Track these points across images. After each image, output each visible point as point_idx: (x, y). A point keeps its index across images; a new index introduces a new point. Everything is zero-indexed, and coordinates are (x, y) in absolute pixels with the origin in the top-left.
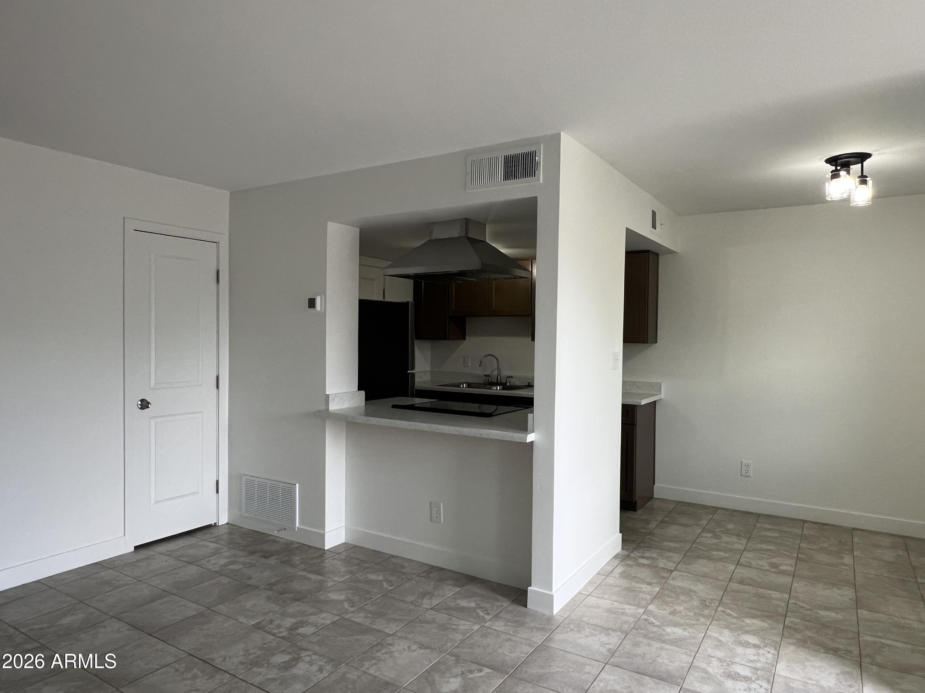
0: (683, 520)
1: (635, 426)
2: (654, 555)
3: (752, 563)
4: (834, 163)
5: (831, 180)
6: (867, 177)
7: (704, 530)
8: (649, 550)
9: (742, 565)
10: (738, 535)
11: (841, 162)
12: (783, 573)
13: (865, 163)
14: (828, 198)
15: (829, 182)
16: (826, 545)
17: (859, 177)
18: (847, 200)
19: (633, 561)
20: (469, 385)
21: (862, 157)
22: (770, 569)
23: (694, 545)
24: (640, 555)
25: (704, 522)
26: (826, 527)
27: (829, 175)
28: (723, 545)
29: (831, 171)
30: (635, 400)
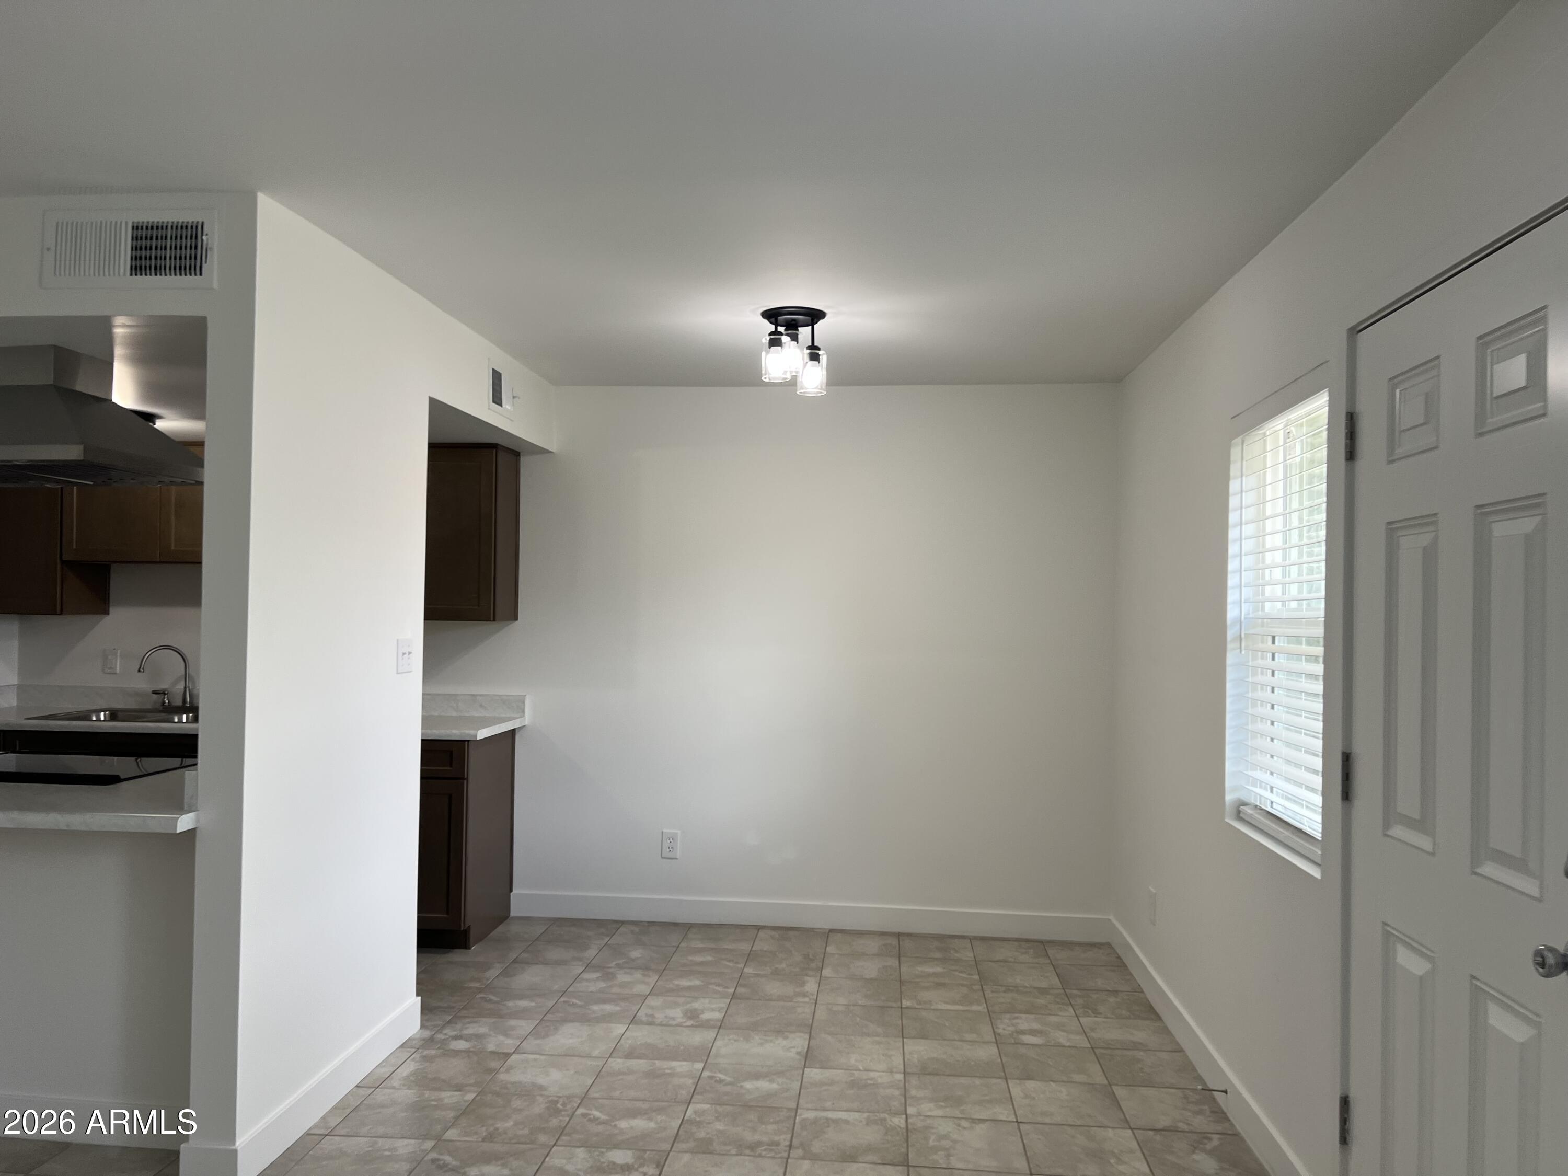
0: (555, 953)
1: (465, 781)
2: (483, 1030)
3: (657, 1015)
4: (773, 320)
5: (770, 348)
6: (819, 349)
7: (589, 967)
8: (475, 1022)
9: (641, 1023)
10: (646, 968)
11: (785, 319)
12: (706, 1025)
13: (815, 326)
14: (765, 378)
15: (767, 353)
16: (784, 965)
17: (809, 348)
18: (792, 383)
19: (439, 1048)
20: (114, 715)
21: (814, 316)
22: (684, 1022)
23: (562, 999)
24: (454, 1033)
25: (591, 953)
26: (791, 933)
27: (766, 339)
28: (615, 990)
29: (769, 332)
30: (467, 732)
